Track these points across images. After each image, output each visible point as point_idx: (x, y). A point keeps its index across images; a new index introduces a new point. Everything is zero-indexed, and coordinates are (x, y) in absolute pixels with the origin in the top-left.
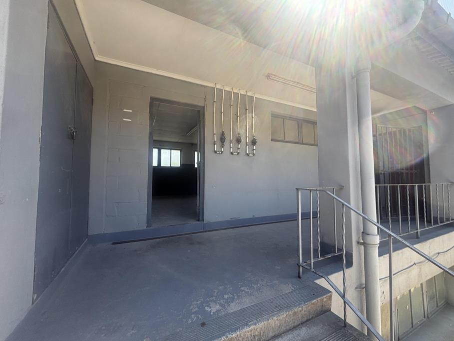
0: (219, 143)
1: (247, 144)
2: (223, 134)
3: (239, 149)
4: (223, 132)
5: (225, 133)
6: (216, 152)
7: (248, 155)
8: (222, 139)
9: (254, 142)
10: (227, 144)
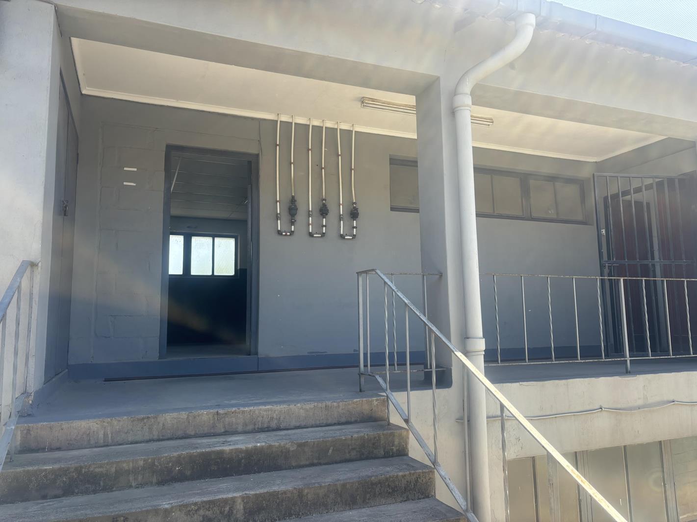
0: (286, 217)
1: (340, 218)
2: (293, 200)
3: (323, 226)
4: (293, 197)
5: (296, 198)
6: (279, 233)
7: (342, 237)
8: (292, 210)
9: (354, 214)
10: (300, 217)
